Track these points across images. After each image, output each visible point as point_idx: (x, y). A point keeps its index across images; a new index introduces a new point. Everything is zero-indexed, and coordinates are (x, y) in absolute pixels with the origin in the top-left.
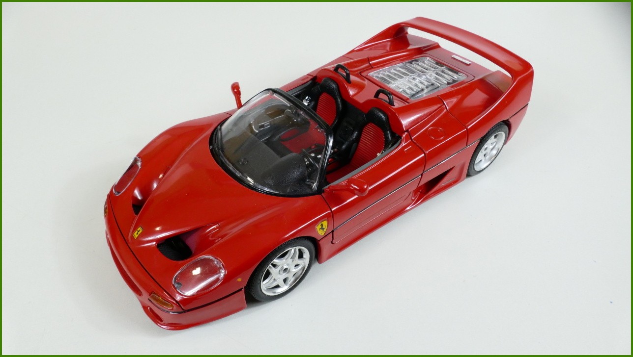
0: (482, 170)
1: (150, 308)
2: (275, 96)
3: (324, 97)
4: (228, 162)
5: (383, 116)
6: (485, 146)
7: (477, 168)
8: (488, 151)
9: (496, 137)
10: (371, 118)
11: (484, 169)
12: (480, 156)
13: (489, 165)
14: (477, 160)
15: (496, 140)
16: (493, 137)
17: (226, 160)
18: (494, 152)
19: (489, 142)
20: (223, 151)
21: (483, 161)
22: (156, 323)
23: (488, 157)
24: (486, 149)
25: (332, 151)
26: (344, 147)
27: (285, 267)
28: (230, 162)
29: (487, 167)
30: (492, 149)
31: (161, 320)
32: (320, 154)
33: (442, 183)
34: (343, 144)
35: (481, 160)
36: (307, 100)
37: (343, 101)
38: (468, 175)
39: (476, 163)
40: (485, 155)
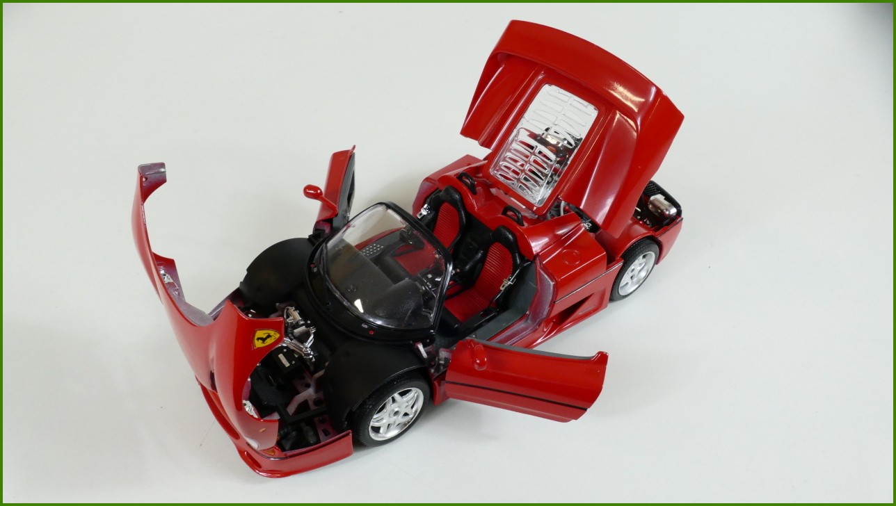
0: (628, 295)
1: (247, 453)
2: (390, 211)
3: (446, 206)
4: (334, 288)
5: (510, 236)
6: (632, 267)
7: (622, 293)
8: (636, 272)
9: (644, 257)
10: (499, 238)
11: (631, 293)
12: (626, 278)
13: (637, 289)
14: (623, 282)
15: (644, 260)
16: (641, 257)
17: (333, 286)
18: (643, 274)
19: (637, 262)
20: (329, 275)
21: (630, 283)
22: (254, 469)
23: (635, 279)
24: (633, 270)
25: (454, 272)
26: (468, 267)
27: (396, 410)
28: (337, 288)
29: (634, 291)
30: (640, 271)
31: (260, 467)
32: (439, 275)
33: (580, 312)
34: (467, 263)
35: (627, 284)
36: (425, 209)
37: (467, 214)
38: (611, 300)
39: (620, 286)
40: (632, 277)
